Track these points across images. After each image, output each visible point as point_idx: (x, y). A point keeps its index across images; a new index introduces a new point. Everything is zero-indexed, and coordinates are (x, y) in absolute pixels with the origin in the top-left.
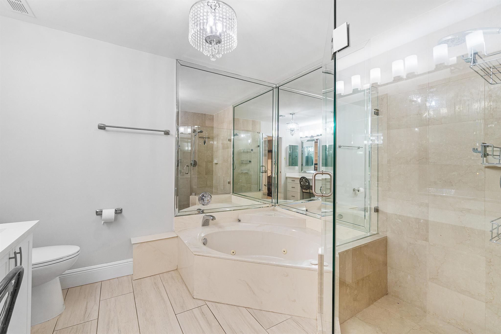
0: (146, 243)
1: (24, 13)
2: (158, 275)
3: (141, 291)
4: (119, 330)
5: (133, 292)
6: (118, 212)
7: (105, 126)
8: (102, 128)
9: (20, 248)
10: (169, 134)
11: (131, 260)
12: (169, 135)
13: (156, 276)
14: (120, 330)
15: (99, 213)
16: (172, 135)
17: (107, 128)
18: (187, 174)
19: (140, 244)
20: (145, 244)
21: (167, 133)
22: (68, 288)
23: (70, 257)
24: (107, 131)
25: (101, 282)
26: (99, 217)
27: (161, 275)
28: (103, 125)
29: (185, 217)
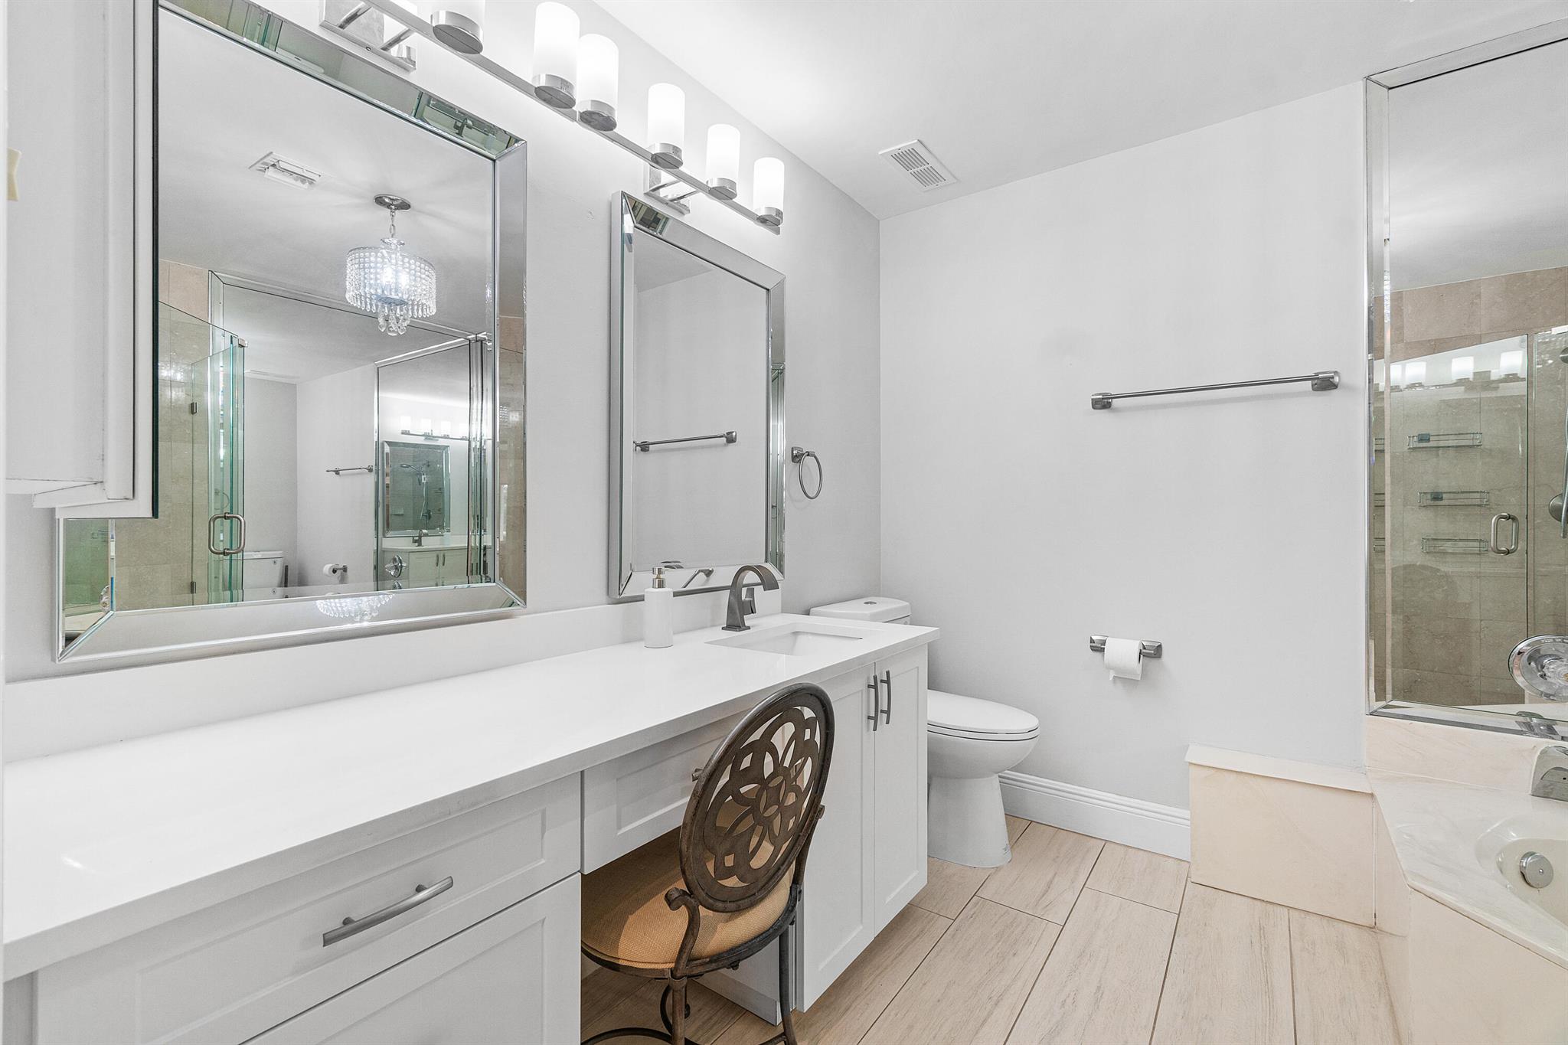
0: (1235, 775)
1: (940, 184)
2: (1286, 909)
3: (1205, 925)
4: (1099, 988)
5: (1179, 915)
6: (1152, 653)
7: (1109, 398)
8: (1103, 403)
9: (888, 673)
10: (1335, 386)
11: (1187, 814)
12: (1334, 392)
13: (1275, 907)
14: (1102, 989)
15: (1098, 648)
16: (1351, 389)
17: (1115, 402)
18: (1508, 552)
19: (1213, 771)
20: (1233, 776)
21: (1325, 384)
22: (1032, 821)
23: (1011, 738)
24: (1117, 410)
25: (1104, 842)
26: (1098, 655)
27: (1295, 914)
28: (1101, 397)
29: (1425, 727)
